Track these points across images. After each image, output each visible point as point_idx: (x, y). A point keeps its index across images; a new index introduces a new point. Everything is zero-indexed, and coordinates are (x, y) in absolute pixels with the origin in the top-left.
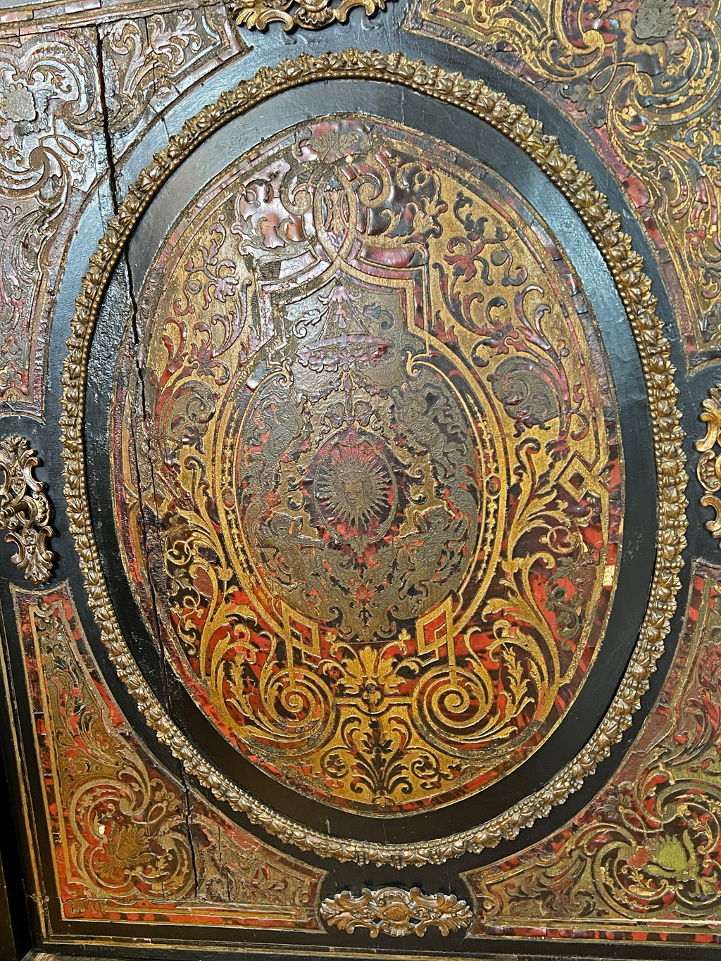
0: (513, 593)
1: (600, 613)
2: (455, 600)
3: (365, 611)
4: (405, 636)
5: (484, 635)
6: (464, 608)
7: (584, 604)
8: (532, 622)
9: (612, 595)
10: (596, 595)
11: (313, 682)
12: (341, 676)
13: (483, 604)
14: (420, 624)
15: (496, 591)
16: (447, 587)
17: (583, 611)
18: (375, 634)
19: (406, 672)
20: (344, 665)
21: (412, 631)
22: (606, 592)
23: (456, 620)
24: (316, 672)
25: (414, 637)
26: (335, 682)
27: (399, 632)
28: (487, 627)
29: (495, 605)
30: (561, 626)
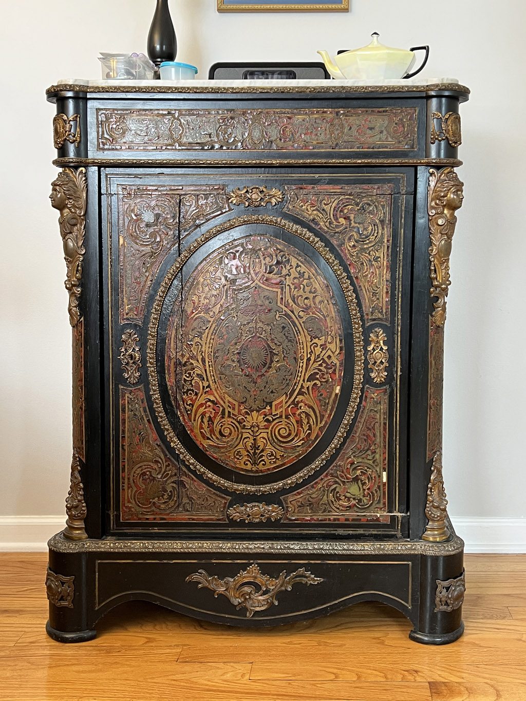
0: (306, 394)
1: (334, 402)
2: (287, 396)
3: (255, 398)
4: (268, 408)
5: (295, 408)
6: (289, 398)
7: (329, 399)
8: (312, 404)
9: (339, 396)
10: (333, 396)
11: (234, 424)
12: (245, 421)
13: (296, 398)
14: (274, 404)
15: (300, 393)
16: (284, 391)
17: (329, 401)
18: (258, 407)
19: (267, 421)
20: (246, 418)
21: (271, 406)
22: (336, 395)
23: (286, 403)
24: (236, 420)
25: (271, 408)
26: (242, 424)
27: (267, 406)
28: (296, 405)
29: (300, 398)
30: (321, 406)
